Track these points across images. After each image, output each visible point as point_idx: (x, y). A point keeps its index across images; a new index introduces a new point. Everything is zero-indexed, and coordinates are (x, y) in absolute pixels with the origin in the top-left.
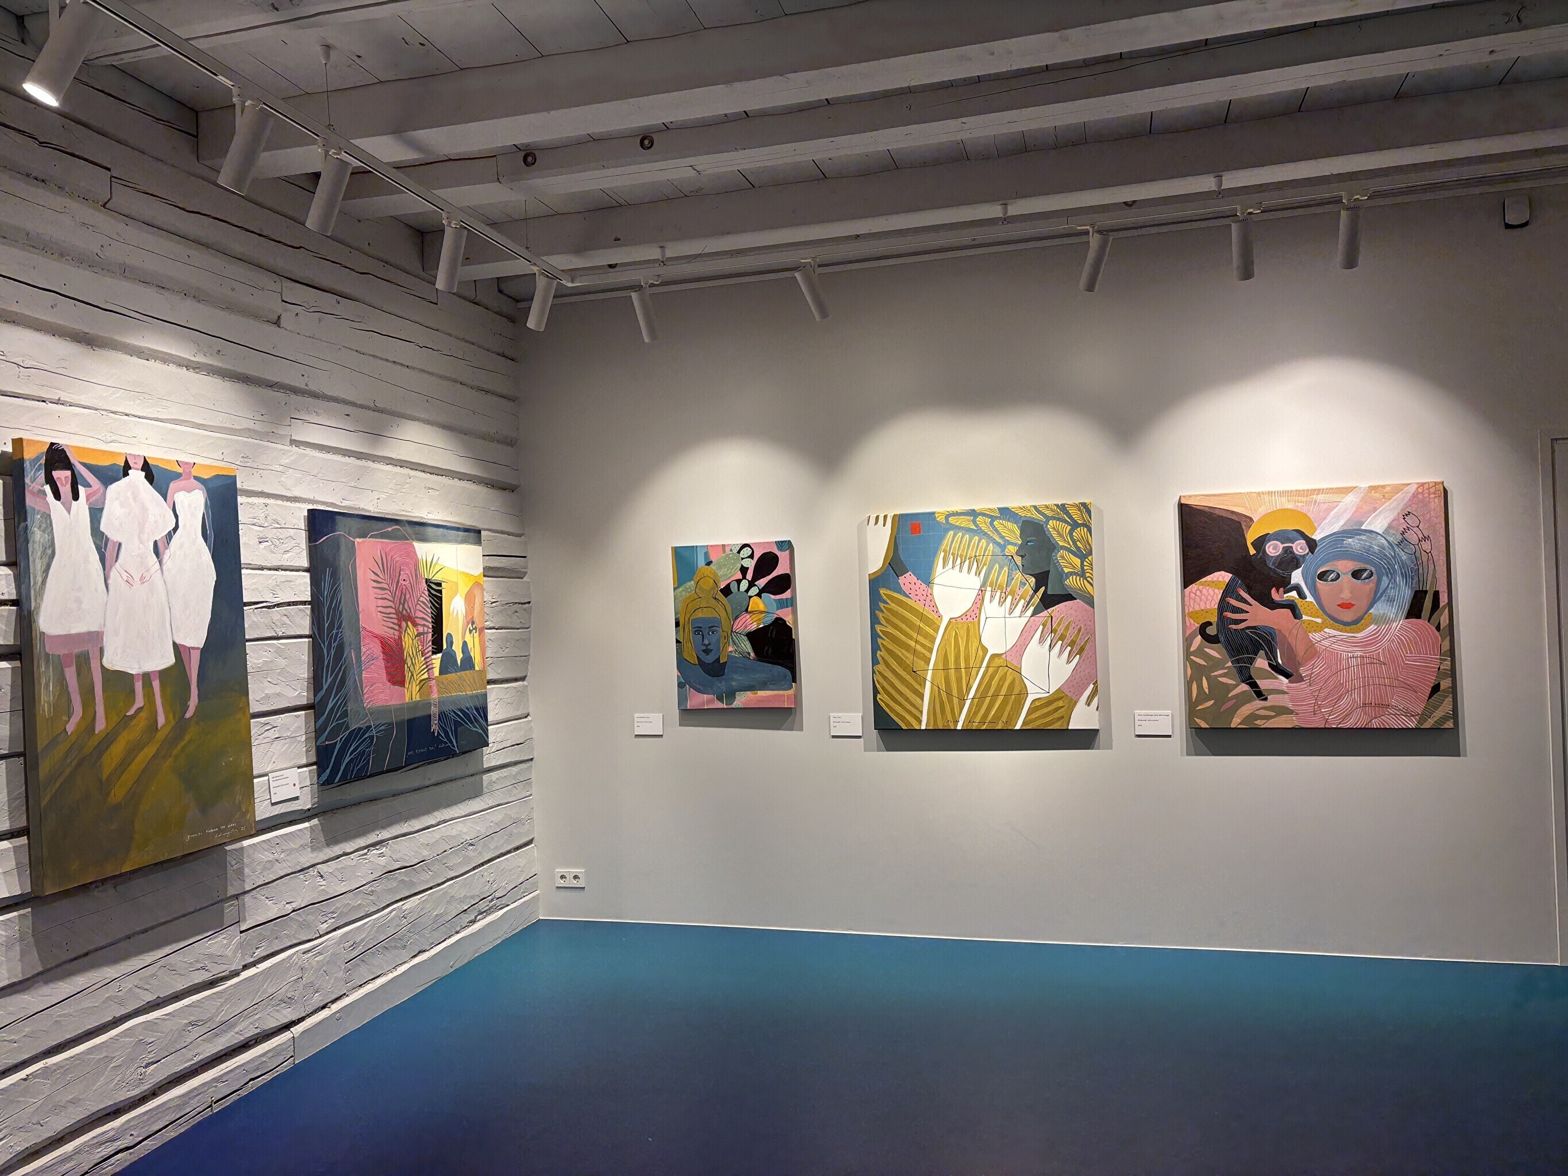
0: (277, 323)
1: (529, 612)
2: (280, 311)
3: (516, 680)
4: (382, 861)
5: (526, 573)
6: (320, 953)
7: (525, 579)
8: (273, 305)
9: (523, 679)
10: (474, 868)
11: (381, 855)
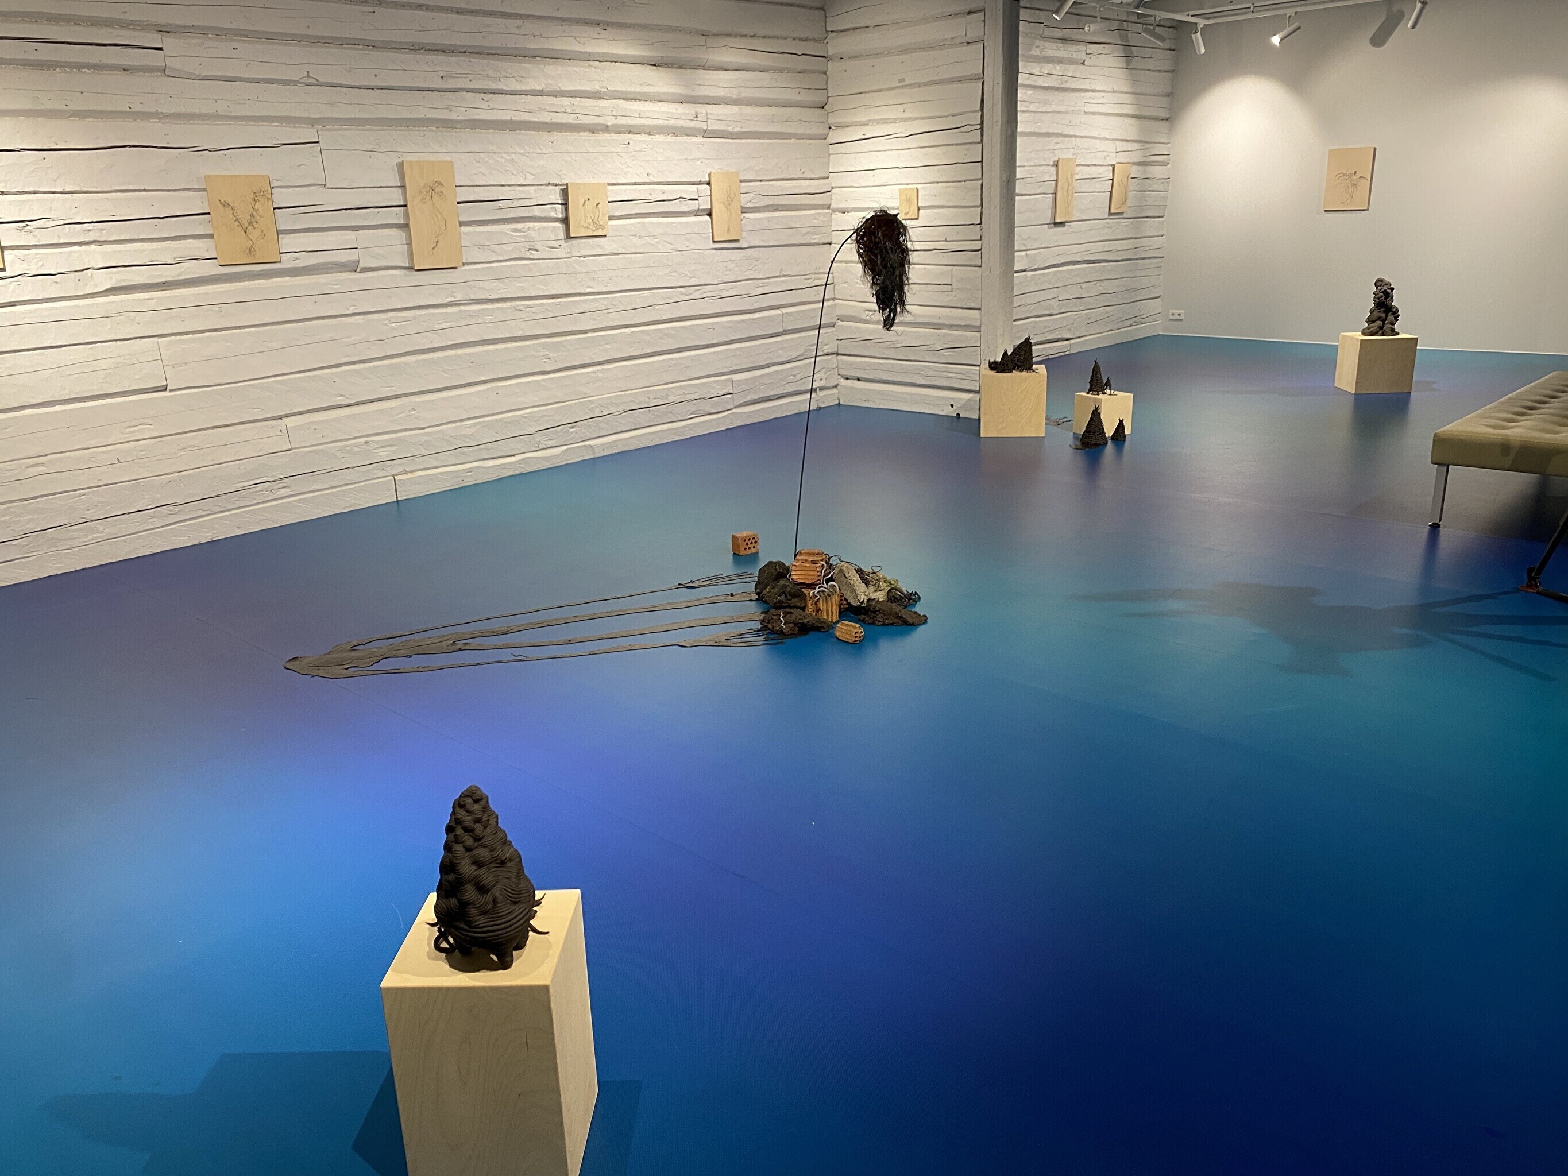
0: (1083, 64)
1: (1168, 183)
2: (1084, 58)
3: (1159, 217)
4: (1101, 288)
5: (1169, 163)
6: (1079, 317)
7: (1169, 166)
8: (1082, 56)
9: (1162, 217)
10: (1134, 302)
11: (1101, 286)
